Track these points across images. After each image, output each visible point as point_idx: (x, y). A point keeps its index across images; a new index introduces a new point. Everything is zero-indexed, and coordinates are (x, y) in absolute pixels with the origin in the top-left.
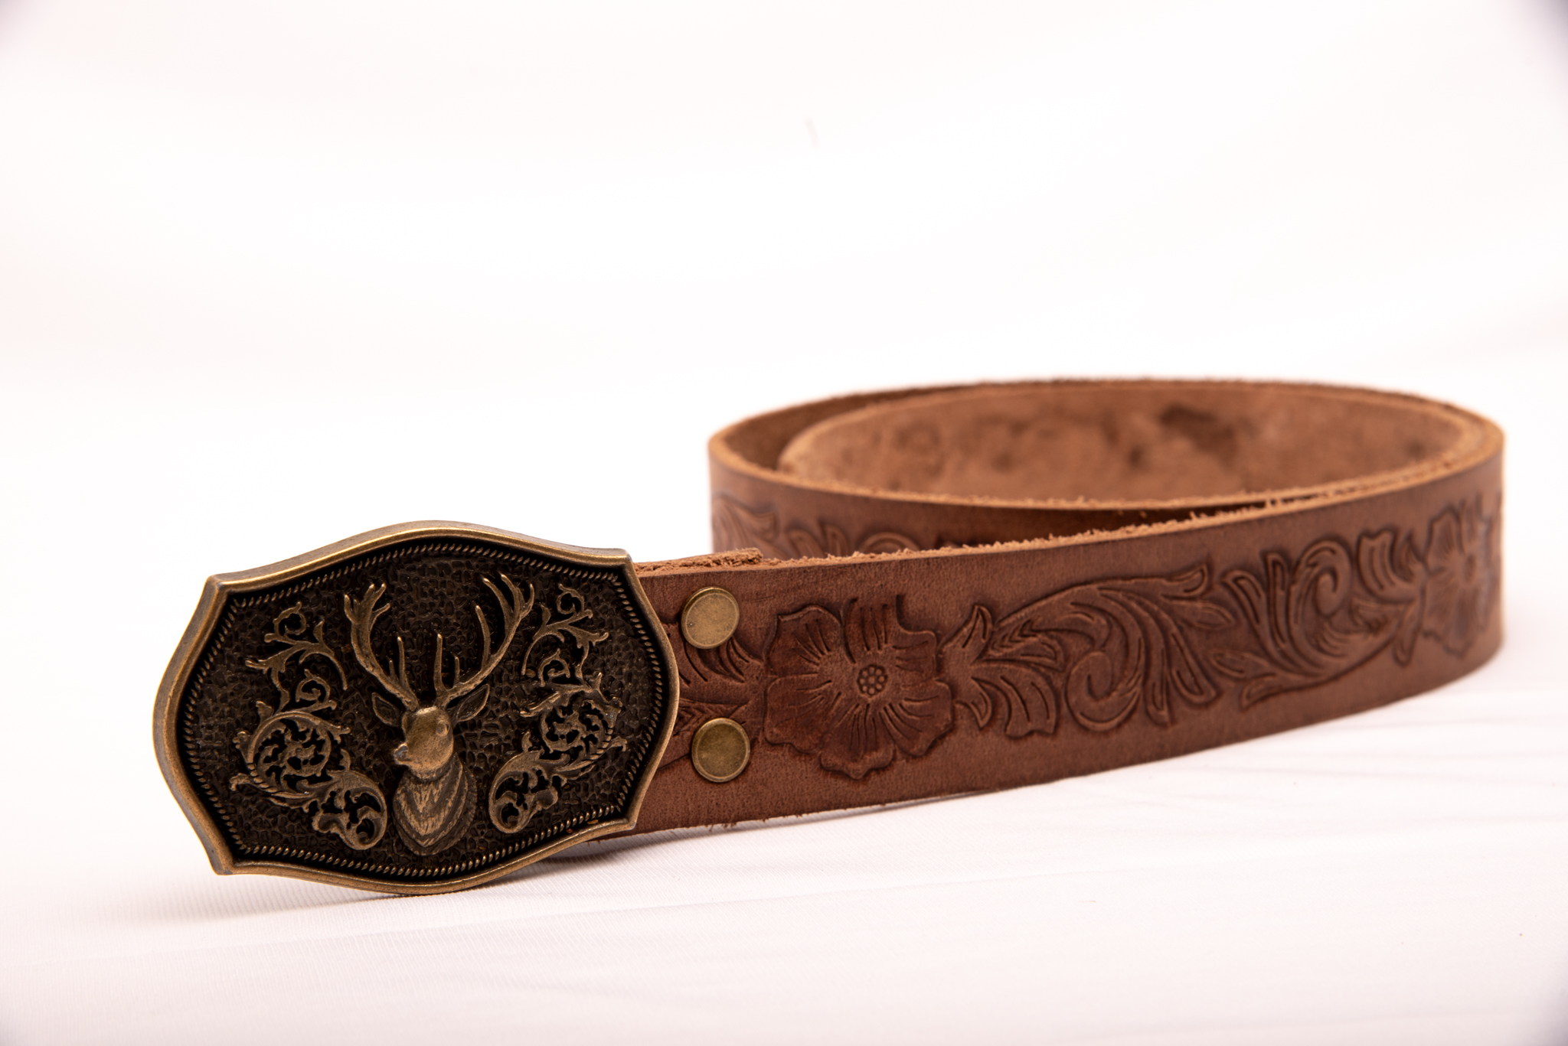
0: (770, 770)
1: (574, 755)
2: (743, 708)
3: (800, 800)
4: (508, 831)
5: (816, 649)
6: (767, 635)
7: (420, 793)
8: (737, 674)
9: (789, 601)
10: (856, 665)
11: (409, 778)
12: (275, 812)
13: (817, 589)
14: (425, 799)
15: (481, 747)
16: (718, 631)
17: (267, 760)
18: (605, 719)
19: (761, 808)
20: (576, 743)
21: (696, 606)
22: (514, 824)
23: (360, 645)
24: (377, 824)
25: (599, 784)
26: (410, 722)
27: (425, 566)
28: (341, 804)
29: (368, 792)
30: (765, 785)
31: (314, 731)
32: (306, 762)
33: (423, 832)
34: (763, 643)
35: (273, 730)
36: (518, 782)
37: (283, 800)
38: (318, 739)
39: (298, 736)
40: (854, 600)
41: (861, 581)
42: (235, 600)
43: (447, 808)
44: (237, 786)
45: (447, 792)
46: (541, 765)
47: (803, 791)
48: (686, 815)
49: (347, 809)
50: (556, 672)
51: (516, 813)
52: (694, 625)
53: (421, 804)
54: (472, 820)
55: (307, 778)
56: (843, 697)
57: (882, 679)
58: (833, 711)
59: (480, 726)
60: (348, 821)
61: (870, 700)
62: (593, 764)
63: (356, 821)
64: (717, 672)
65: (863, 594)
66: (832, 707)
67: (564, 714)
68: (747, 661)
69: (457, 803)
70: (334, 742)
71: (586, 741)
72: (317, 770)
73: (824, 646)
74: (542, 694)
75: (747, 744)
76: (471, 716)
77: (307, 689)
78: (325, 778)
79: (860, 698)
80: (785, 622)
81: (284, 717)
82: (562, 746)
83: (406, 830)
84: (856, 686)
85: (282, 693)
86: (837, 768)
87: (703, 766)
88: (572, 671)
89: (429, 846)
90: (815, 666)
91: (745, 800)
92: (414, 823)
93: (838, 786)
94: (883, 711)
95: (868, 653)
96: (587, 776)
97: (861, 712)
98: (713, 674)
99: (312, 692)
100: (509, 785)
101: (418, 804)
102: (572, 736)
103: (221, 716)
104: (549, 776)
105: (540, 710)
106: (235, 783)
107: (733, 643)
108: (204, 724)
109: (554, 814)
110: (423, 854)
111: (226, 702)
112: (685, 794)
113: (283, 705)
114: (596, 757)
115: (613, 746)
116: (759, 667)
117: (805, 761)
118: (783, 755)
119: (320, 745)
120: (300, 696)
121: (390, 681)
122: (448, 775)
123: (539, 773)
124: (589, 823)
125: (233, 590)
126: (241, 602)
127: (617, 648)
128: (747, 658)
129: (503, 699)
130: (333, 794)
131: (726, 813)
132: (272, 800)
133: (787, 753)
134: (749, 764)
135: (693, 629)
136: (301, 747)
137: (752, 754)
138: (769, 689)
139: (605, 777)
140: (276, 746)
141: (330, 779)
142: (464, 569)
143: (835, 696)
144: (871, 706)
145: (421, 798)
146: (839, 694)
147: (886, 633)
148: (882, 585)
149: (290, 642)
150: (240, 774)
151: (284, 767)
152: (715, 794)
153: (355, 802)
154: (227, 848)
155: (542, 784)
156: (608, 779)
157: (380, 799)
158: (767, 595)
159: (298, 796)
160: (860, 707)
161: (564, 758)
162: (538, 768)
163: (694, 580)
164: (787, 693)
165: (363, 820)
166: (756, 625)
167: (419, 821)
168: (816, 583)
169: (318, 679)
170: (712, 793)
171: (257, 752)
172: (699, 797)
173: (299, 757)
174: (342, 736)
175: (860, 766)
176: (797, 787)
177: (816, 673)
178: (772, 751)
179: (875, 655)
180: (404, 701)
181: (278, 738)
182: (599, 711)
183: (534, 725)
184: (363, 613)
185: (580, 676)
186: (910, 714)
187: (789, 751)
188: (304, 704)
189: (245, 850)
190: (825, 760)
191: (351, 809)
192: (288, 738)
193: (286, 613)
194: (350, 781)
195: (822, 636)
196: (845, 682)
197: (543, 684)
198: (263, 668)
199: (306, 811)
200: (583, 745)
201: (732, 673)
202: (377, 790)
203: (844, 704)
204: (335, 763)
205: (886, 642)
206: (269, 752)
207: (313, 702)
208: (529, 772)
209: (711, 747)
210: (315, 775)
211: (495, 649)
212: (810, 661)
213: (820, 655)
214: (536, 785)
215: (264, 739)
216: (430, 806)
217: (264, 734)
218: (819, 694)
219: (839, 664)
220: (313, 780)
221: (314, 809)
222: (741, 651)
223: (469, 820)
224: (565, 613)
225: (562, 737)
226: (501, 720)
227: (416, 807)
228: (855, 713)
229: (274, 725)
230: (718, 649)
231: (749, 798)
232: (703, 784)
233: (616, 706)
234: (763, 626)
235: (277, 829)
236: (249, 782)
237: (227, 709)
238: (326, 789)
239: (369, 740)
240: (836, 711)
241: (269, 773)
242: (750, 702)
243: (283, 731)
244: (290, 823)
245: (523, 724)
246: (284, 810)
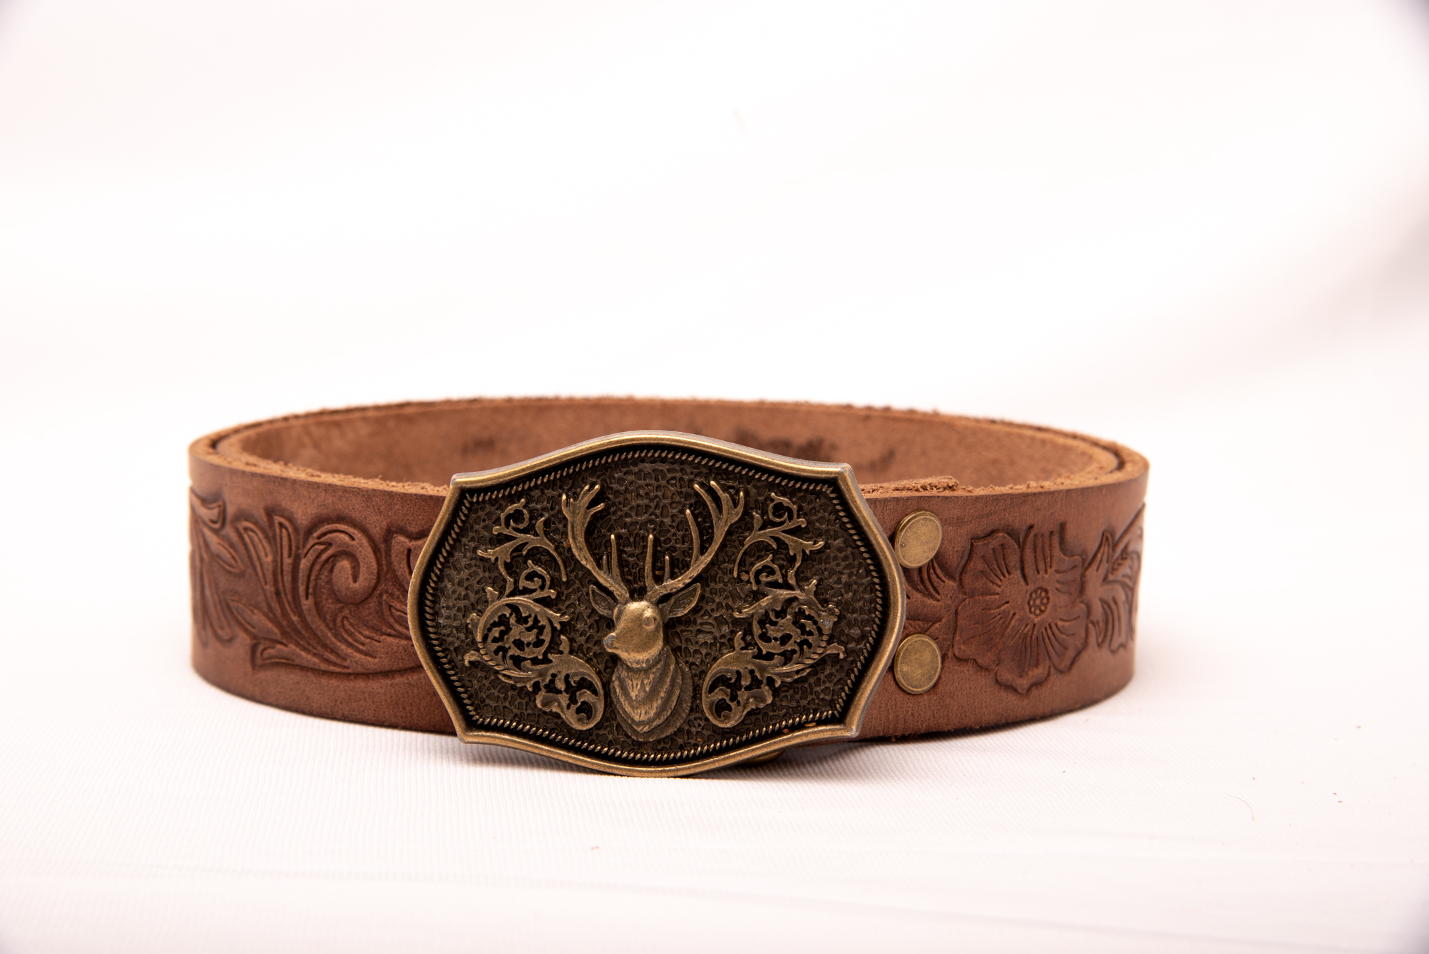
0: (956, 684)
1: (787, 657)
2: (937, 625)
3: (979, 712)
4: (721, 725)
5: (999, 572)
6: (962, 557)
7: (632, 681)
8: (934, 593)
9: (980, 527)
10: (1029, 587)
11: (622, 666)
12: (506, 689)
13: (1005, 515)
14: (637, 686)
15: (697, 643)
16: (924, 552)
17: (495, 640)
18: (820, 624)
19: (948, 719)
20: (789, 647)
21: (909, 528)
22: (727, 718)
23: (574, 538)
24: (594, 706)
25: (818, 689)
26: (620, 613)
27: (640, 470)
28: (561, 685)
29: (586, 677)
30: (952, 698)
31: (536, 617)
32: (529, 644)
33: (637, 718)
34: (959, 564)
35: (500, 614)
36: (731, 679)
37: (509, 677)
38: (540, 624)
39: (521, 620)
40: (1031, 527)
41: (1039, 510)
42: (467, 495)
43: (659, 698)
44: (470, 662)
45: (660, 681)
46: (754, 664)
47: (982, 704)
48: (887, 724)
49: (566, 691)
50: (767, 576)
51: (729, 709)
52: (905, 545)
53: (633, 691)
54: (687, 711)
55: (531, 659)
56: (1017, 617)
57: (1045, 601)
58: (1009, 630)
59: (695, 622)
60: (568, 702)
61: (1036, 620)
62: (808, 668)
63: (576, 702)
64: (918, 590)
65: (1038, 522)
66: (1008, 626)
67: (777, 617)
68: (944, 582)
69: (670, 693)
70: (554, 629)
71: (801, 644)
72: (539, 652)
73: (1005, 569)
74: (758, 596)
75: (939, 658)
76: (681, 613)
77: (530, 577)
78: (546, 660)
79: (1029, 618)
80: (978, 545)
81: (508, 602)
82: (773, 647)
83: (623, 715)
84: (1027, 607)
85: (508, 580)
86: (1009, 683)
87: (903, 679)
88: (785, 576)
89: (645, 732)
90: (997, 588)
91: (935, 712)
92: (628, 709)
93: (1008, 700)
94: (1044, 631)
95: (1038, 576)
96: (803, 680)
97: (1029, 631)
98: (915, 592)
99: (534, 581)
100: (720, 681)
101: (630, 691)
102: (785, 639)
103: (458, 598)
104: (762, 676)
105: (751, 612)
106: (469, 658)
107: (933, 564)
108: (444, 605)
109: (771, 714)
110: (641, 740)
111: (463, 586)
112: (887, 704)
113: (508, 591)
114: (810, 662)
115: (828, 652)
116: (953, 587)
117: (985, 676)
118: (968, 670)
119: (541, 629)
120: (523, 583)
121: (602, 575)
122: (659, 666)
123: (752, 672)
124: (807, 725)
125: (464, 485)
126: (472, 497)
127: (835, 558)
128: (944, 579)
129: (717, 600)
130: (554, 676)
131: (919, 723)
132: (500, 677)
133: (971, 668)
134: (940, 678)
135: (904, 549)
136: (524, 630)
137: (942, 669)
138: (960, 608)
139: (824, 682)
140: (502, 628)
141: (551, 661)
142: (678, 475)
143: (1011, 616)
144: (1037, 625)
145: (632, 685)
146: (1014, 614)
147: (1051, 558)
148: (1052, 513)
149: (515, 534)
150: (472, 652)
151: (510, 648)
152: (911, 705)
153: (574, 685)
154: (461, 717)
155: (756, 683)
156: (828, 685)
157: (597, 684)
158: (966, 520)
159: (522, 674)
160: (1029, 626)
161: (777, 659)
162: (750, 667)
163: (909, 503)
164: (974, 612)
165: (582, 702)
166: (954, 548)
167: (633, 707)
168: (1005, 510)
169: (539, 570)
170: (909, 704)
171: (486, 632)
172: (898, 708)
173: (522, 639)
174: (561, 623)
175: (1025, 682)
176: (977, 700)
177: (998, 594)
178: (959, 666)
179: (1043, 578)
180: (615, 593)
181: (503, 621)
182: (813, 617)
183: (746, 625)
184: (578, 511)
185: (792, 581)
186: (1062, 633)
187: (973, 666)
188: (526, 591)
189: (477, 720)
190: (1000, 676)
191: (572, 691)
192: (512, 621)
193: (511, 508)
194: (569, 665)
195: (1004, 559)
196: (1019, 603)
197: (755, 588)
198: (491, 557)
199: (530, 689)
200: (797, 648)
201: (930, 592)
202: (594, 676)
203: (1017, 623)
204: (554, 646)
205: (1051, 567)
206: (496, 632)
207: (534, 591)
208: (741, 671)
209: (910, 661)
210: (536, 657)
211: (703, 550)
212: (993, 583)
213: (1002, 578)
214: (749, 683)
215: (492, 622)
216: (642, 695)
217: (491, 616)
218: (999, 614)
219: (1016, 586)
220: (535, 661)
221: (536, 686)
222: (938, 571)
223: (684, 712)
224: (777, 520)
225: (776, 639)
226: (716, 619)
227: (629, 694)
228: (1025, 632)
229: (499, 608)
230: (920, 569)
231: (938, 710)
232: (902, 695)
233: (831, 612)
234: (959, 549)
235: (507, 704)
236: (479, 659)
237: (463, 593)
238: (547, 670)
239: (590, 628)
240: (1011, 630)
241: (496, 652)
242: (943, 620)
243: (508, 615)
244: (519, 700)
245: (736, 622)
246: (513, 688)
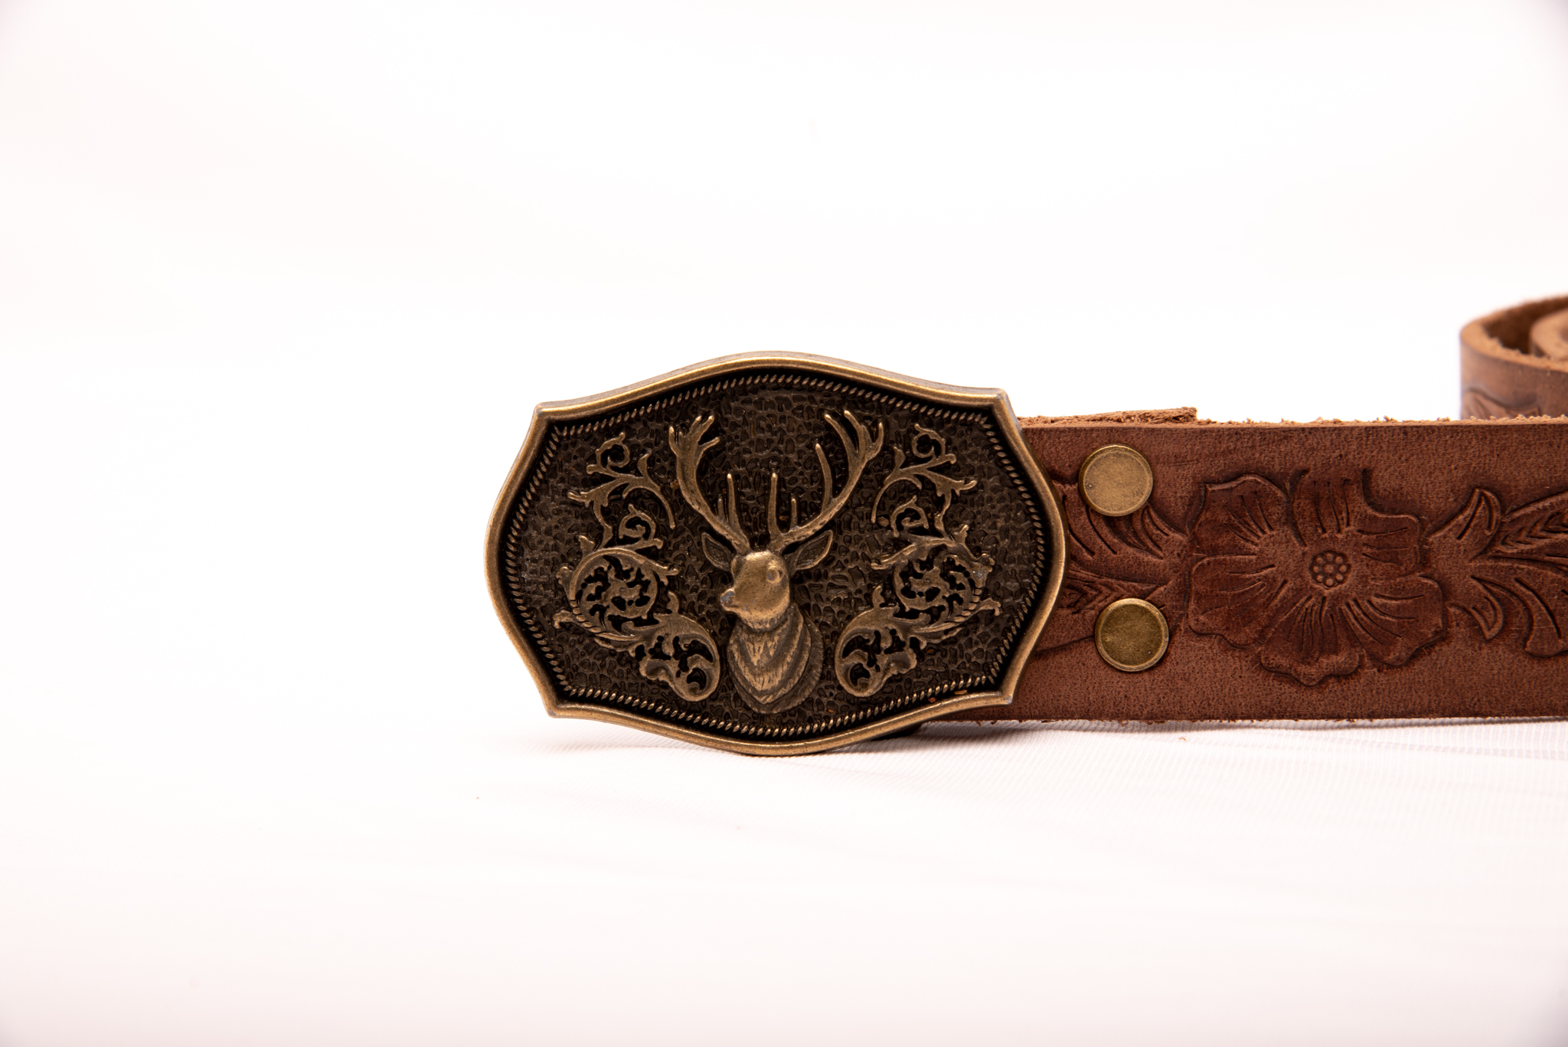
1: (934, 615)
4: (858, 694)
6: (1190, 505)
7: (753, 644)
9: (1214, 468)
11: (741, 627)
12: (604, 654)
14: (759, 650)
15: (828, 599)
16: (1128, 496)
17: (591, 598)
18: (972, 577)
20: (937, 603)
21: (1097, 464)
22: (865, 686)
23: (685, 479)
24: (708, 673)
25: (970, 651)
26: (740, 565)
27: (762, 399)
28: (669, 650)
29: (699, 640)
31: (639, 570)
32: (630, 602)
33: (759, 687)
35: (596, 567)
36: (868, 641)
37: (608, 641)
38: (643, 579)
39: (622, 574)
42: (556, 428)
43: (785, 663)
44: (561, 624)
45: (786, 644)
46: (895, 623)
49: (675, 656)
50: (911, 521)
51: (867, 675)
52: (1093, 488)
53: (754, 656)
54: (817, 679)
55: (633, 620)
59: (826, 577)
60: (677, 669)
62: (958, 627)
63: (686, 669)
64: (1130, 544)
67: (922, 569)
68: (1167, 534)
69: (798, 658)
70: (660, 584)
71: (950, 600)
72: (643, 612)
74: (899, 544)
75: (1165, 631)
76: (811, 564)
77: (631, 524)
78: (651, 621)
80: (1214, 491)
81: (606, 553)
82: (919, 604)
83: (742, 684)
85: (605, 528)
88: (931, 521)
89: (768, 703)
92: (749, 677)
96: (953, 640)
98: (1124, 545)
99: (636, 528)
100: (856, 643)
101: (751, 656)
102: (932, 594)
103: (545, 550)
104: (905, 636)
105: (892, 563)
106: (559, 618)
108: (528, 557)
109: (915, 680)
110: (763, 712)
111: (551, 535)
113: (605, 541)
114: (961, 620)
115: (982, 608)
116: (1181, 542)
119: (645, 585)
120: (624, 531)
121: (718, 521)
122: (785, 626)
123: (893, 632)
124: (956, 693)
125: (552, 417)
126: (561, 430)
127: (990, 499)
128: (1167, 530)
129: (852, 549)
130: (661, 639)
132: (597, 641)
135: (1093, 492)
136: (625, 586)
138: (1194, 569)
139: (977, 643)
140: (599, 584)
141: (657, 622)
142: (806, 404)
145: (754, 649)
149: (613, 474)
150: (563, 611)
151: (608, 607)
153: (684, 649)
155: (898, 645)
156: (981, 646)
157: (712, 648)
159: (623, 638)
161: (923, 618)
162: (891, 626)
165: (694, 670)
166: (1175, 493)
167: (754, 675)
168: (1257, 447)
169: (642, 515)
171: (580, 589)
173: (623, 597)
174: (669, 577)
180: (733, 542)
181: (600, 576)
182: (964, 568)
183: (886, 578)
184: (688, 447)
185: (940, 527)
188: (627, 541)
189: (570, 691)
191: (680, 655)
192: (611, 575)
193: (608, 443)
194: (679, 627)
197: (896, 535)
198: (584, 501)
199: (633, 655)
200: (945, 604)
201: (1147, 546)
202: (708, 638)
204: (661, 605)
206: (592, 589)
207: (637, 540)
208: (881, 631)
210: (640, 618)
211: (836, 491)
214: (889, 645)
215: (586, 576)
216: (765, 660)
217: (586, 570)
220: (638, 622)
221: (640, 652)
222: (1158, 521)
223: (814, 679)
224: (922, 456)
225: (921, 594)
226: (850, 571)
227: (750, 658)
229: (596, 561)
230: (1129, 517)
232: (1108, 671)
233: (986, 563)
234: (1184, 494)
235: (605, 673)
236: (571, 620)
237: (552, 543)
238: (653, 633)
239: (702, 583)
241: (592, 612)
242: (1170, 583)
243: (606, 569)
244: (618, 667)
245: (876, 576)
246: (612, 653)
